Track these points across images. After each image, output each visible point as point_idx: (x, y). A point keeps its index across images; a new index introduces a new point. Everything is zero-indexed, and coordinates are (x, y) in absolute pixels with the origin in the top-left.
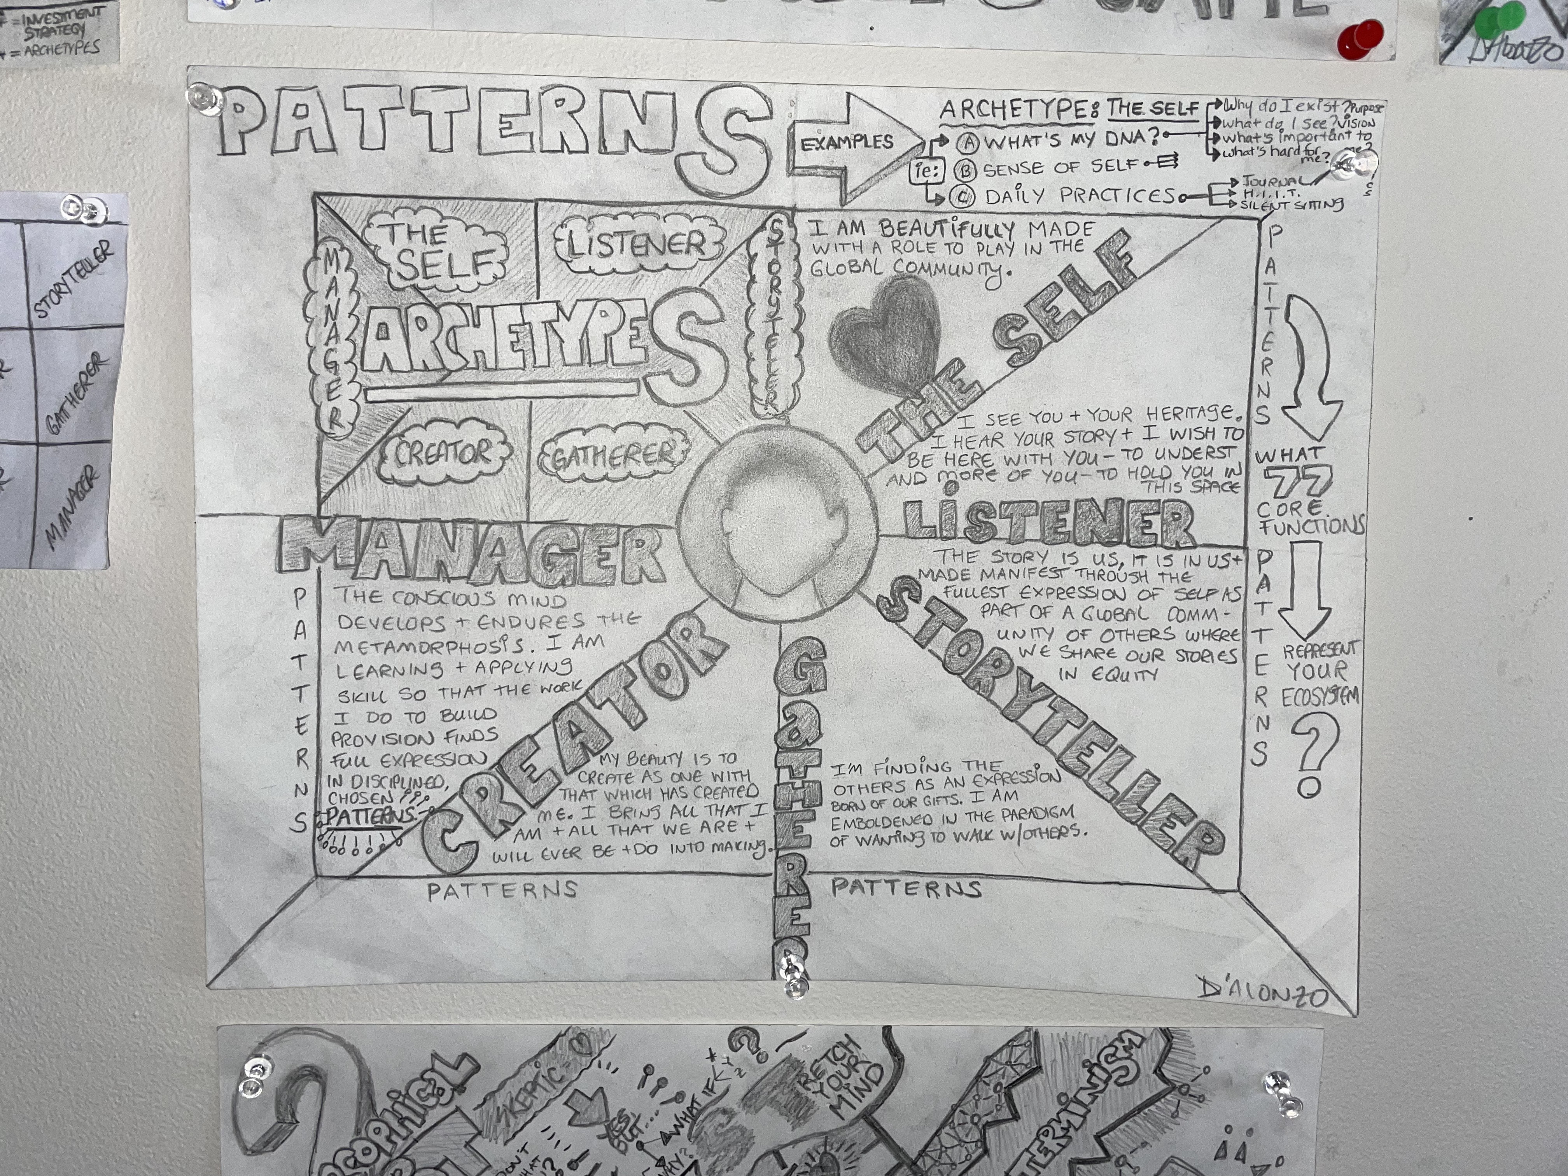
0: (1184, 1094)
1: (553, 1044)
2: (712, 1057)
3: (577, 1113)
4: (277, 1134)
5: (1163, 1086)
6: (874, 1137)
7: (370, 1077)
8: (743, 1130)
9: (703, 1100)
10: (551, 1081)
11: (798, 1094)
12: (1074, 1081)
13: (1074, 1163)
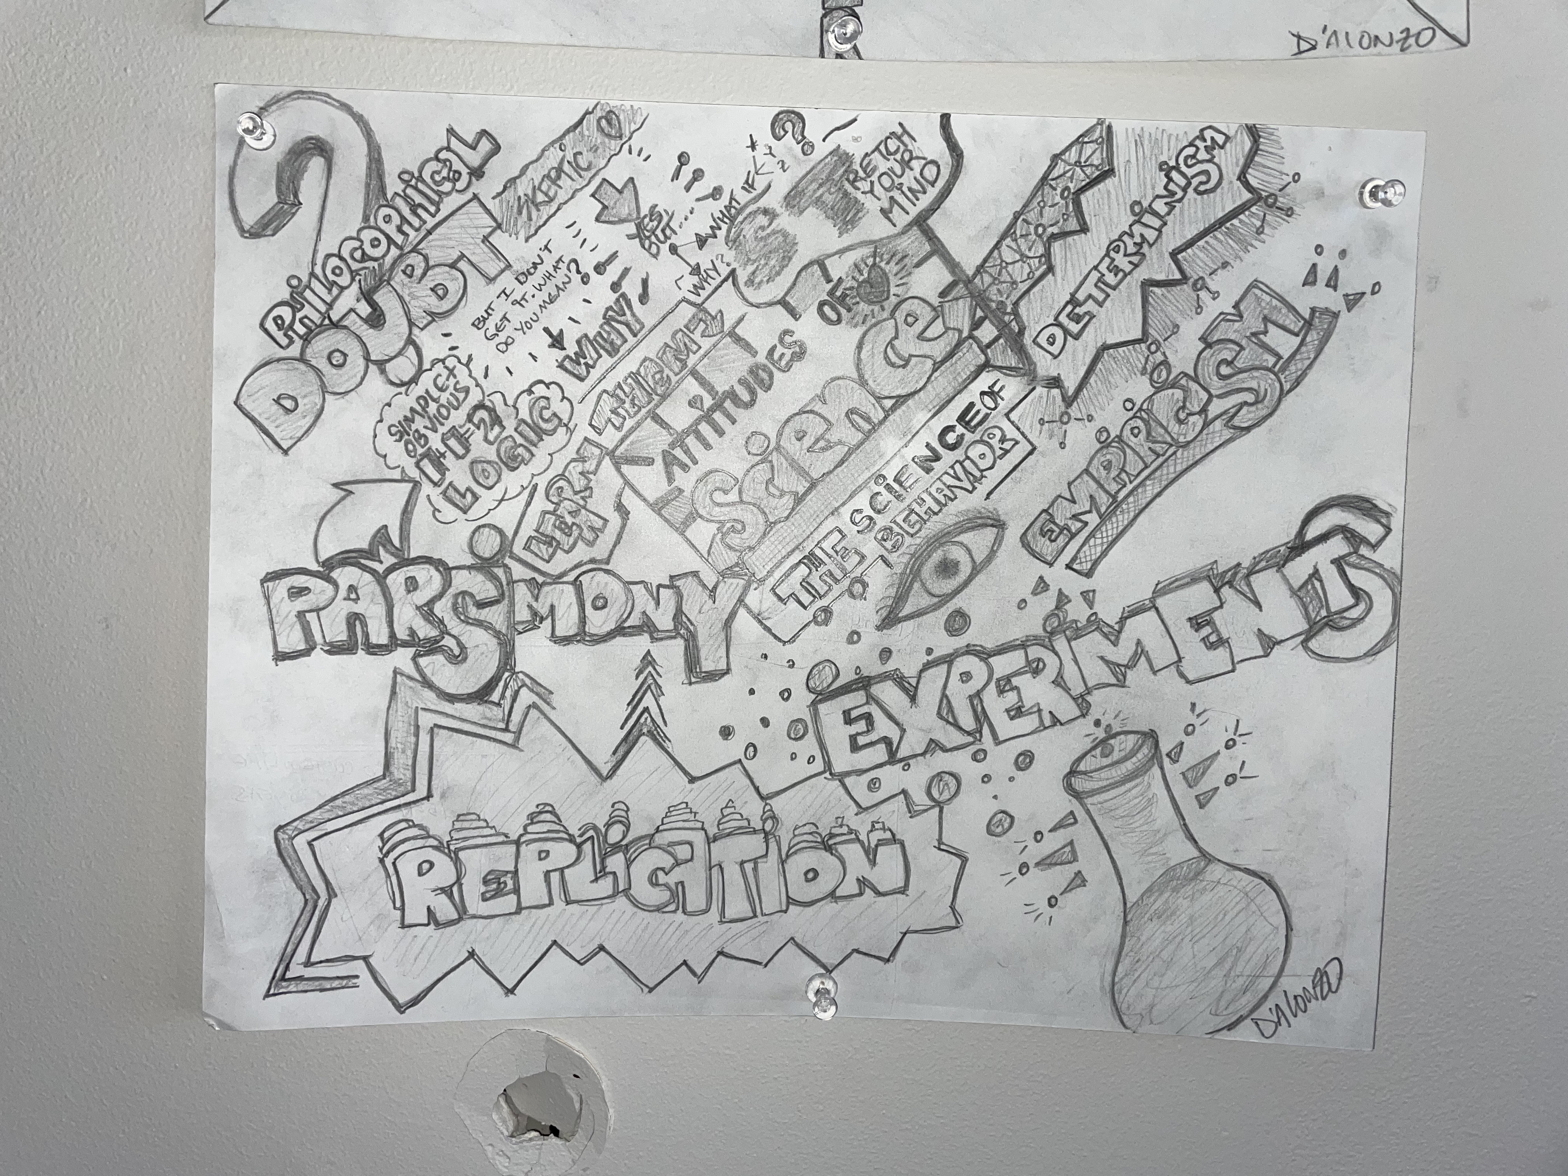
0: (1270, 206)
1: (580, 122)
2: (753, 146)
3: (605, 207)
4: (277, 216)
5: (1247, 196)
6: (927, 247)
7: (379, 154)
8: (785, 235)
9: (743, 197)
10: (577, 168)
11: (846, 194)
12: (1149, 187)
13: (1148, 284)
